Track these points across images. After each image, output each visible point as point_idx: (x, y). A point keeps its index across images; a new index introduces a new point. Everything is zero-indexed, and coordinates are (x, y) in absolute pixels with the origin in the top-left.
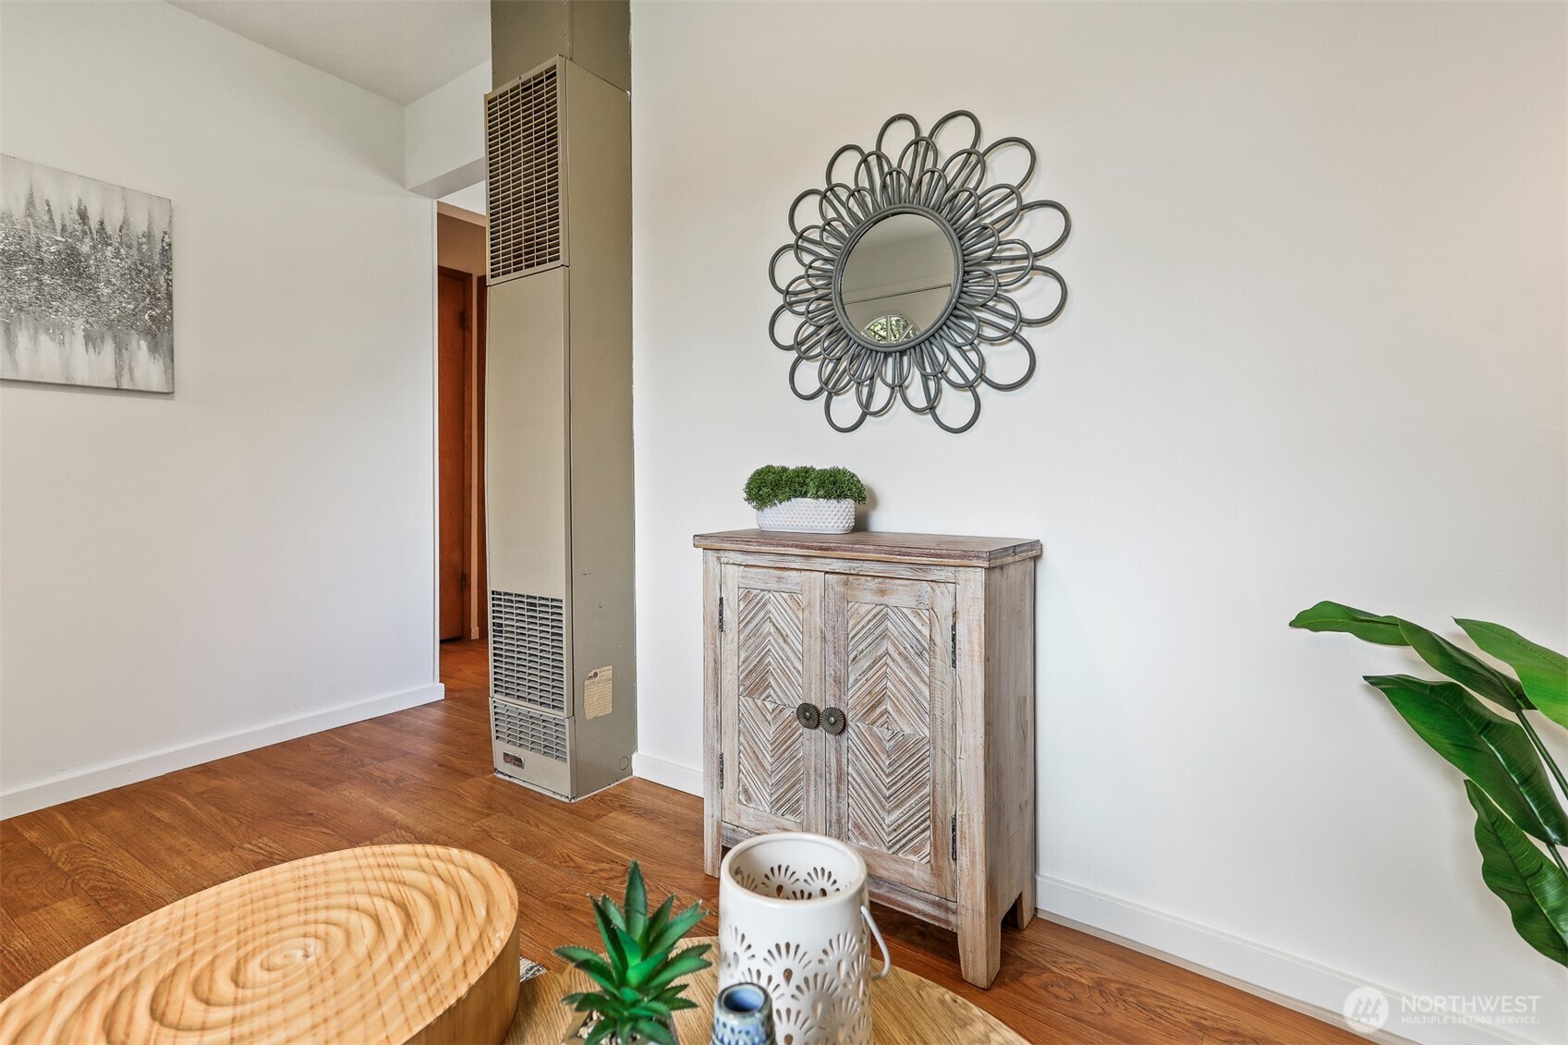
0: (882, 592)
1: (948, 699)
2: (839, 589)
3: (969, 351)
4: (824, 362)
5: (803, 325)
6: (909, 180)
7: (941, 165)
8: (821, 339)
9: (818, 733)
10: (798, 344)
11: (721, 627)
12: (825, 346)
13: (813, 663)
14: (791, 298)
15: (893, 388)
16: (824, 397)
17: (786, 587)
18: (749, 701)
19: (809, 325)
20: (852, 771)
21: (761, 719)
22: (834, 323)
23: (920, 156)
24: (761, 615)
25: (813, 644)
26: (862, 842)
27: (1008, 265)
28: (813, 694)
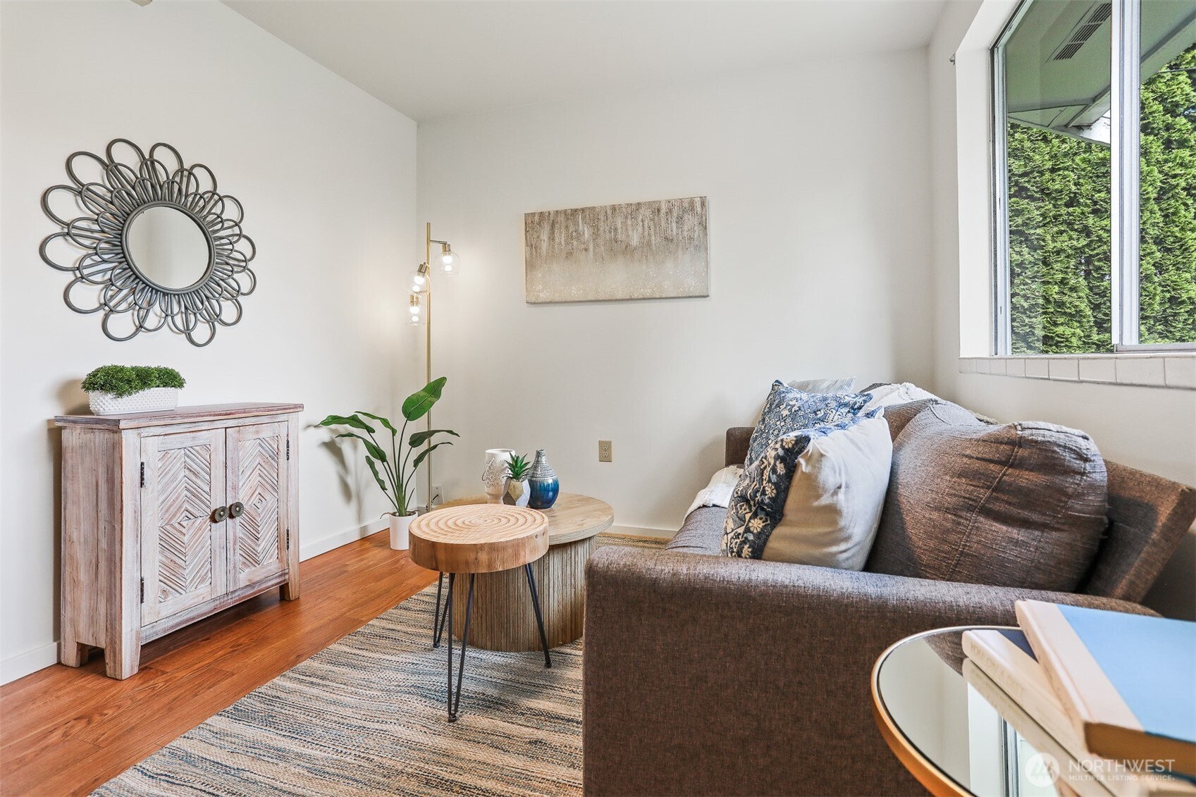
0: (257, 432)
1: (285, 475)
2: (236, 435)
3: (214, 302)
4: (107, 288)
5: (88, 256)
6: (180, 190)
7: (201, 191)
8: (105, 271)
9: (222, 524)
10: (78, 269)
11: (142, 484)
12: (108, 276)
13: (218, 484)
14: (74, 231)
15: (167, 315)
16: (101, 313)
17: (197, 443)
18: (168, 527)
19: (96, 258)
20: (241, 535)
21: (178, 535)
22: (120, 263)
23: (185, 180)
24: (178, 465)
25: (218, 472)
26: (247, 570)
27: (236, 263)
28: (218, 502)
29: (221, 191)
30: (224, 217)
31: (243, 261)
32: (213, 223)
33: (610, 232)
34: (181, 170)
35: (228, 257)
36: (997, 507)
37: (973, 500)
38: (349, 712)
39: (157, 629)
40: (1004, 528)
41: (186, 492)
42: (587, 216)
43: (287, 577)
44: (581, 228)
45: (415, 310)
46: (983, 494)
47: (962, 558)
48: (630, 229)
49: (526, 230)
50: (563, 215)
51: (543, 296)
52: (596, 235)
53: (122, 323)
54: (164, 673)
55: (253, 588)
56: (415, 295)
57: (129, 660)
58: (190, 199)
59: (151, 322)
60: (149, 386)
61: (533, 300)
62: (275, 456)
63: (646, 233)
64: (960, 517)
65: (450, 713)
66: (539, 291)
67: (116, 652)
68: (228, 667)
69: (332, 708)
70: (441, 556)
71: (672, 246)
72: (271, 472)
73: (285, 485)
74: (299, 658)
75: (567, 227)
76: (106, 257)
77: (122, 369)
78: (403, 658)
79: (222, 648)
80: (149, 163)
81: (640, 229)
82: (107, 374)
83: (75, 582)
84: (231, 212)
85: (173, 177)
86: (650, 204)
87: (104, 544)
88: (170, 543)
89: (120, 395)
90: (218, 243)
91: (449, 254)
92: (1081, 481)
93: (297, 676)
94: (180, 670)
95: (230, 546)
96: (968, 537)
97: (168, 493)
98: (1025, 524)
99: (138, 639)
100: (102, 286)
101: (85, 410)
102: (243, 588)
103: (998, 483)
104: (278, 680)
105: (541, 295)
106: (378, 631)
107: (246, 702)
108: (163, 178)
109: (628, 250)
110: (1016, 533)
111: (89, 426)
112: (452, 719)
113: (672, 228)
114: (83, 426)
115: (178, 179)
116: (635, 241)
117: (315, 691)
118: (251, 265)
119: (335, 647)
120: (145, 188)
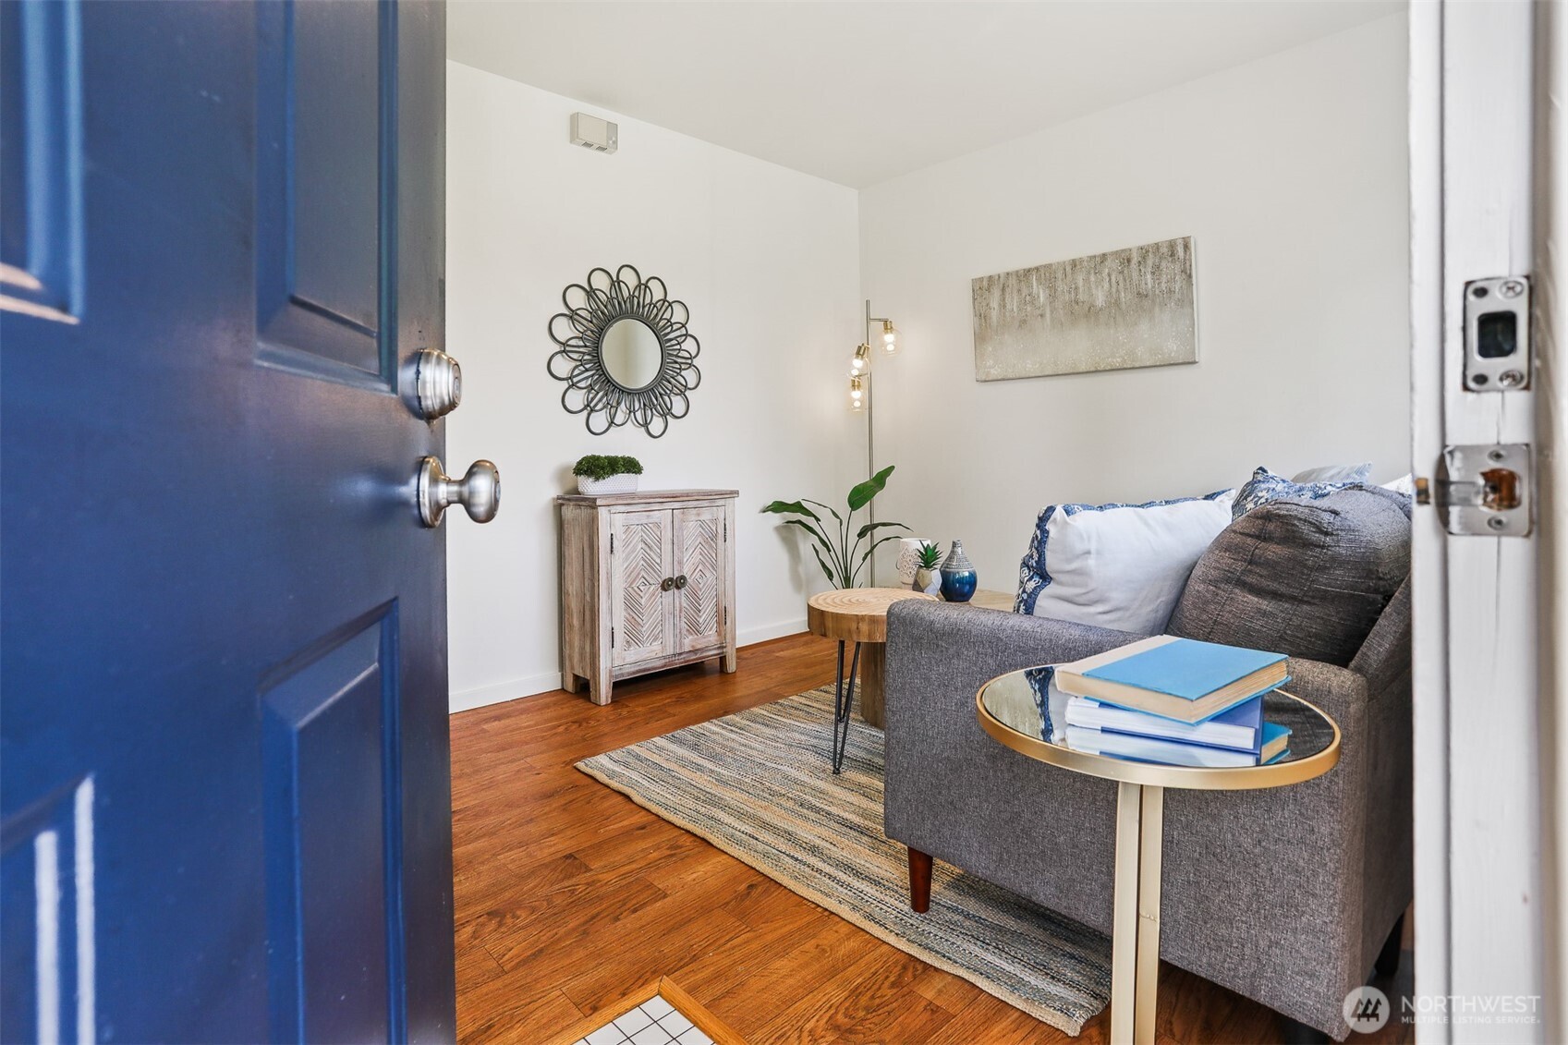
0: (698, 515)
1: (723, 556)
2: (681, 516)
3: (666, 398)
4: (589, 392)
5: (576, 367)
6: (638, 303)
7: (654, 301)
8: (587, 378)
9: (670, 592)
10: (570, 378)
11: (612, 551)
12: (589, 382)
13: (667, 557)
14: (568, 349)
15: (630, 412)
16: (585, 413)
17: (651, 521)
18: (630, 589)
19: (581, 368)
20: (685, 605)
21: (637, 597)
22: (597, 370)
23: (642, 292)
24: (637, 539)
25: (667, 547)
26: (691, 637)
27: (683, 361)
28: (667, 574)
29: (670, 299)
30: (673, 321)
31: (688, 358)
32: (664, 327)
33: (1070, 292)
34: (640, 284)
35: (677, 356)
36: (1250, 579)
37: (1231, 572)
38: (755, 753)
39: (623, 671)
40: (1256, 599)
41: (642, 562)
42: (1043, 275)
43: (724, 650)
44: (1035, 290)
45: (857, 394)
46: (1240, 566)
47: (1215, 627)
48: (1093, 286)
49: (973, 297)
50: (1014, 277)
51: (995, 373)
52: (1053, 296)
53: (599, 420)
54: (627, 706)
55: (696, 654)
56: (857, 379)
57: (604, 692)
58: (646, 309)
59: (619, 418)
60: (617, 472)
61: (984, 378)
62: (714, 537)
63: (1114, 290)
64: (1220, 588)
65: (835, 767)
66: (990, 367)
67: (597, 684)
68: (671, 710)
69: (743, 748)
70: (829, 624)
71: (1146, 303)
72: (710, 551)
73: (723, 565)
74: (726, 713)
75: (1019, 291)
76: (587, 366)
77: (598, 458)
78: (810, 726)
79: (670, 698)
80: (616, 283)
81: (1106, 285)
82: (589, 462)
83: (571, 626)
84: (679, 316)
85: (634, 293)
86: (1117, 254)
87: (588, 598)
88: (631, 603)
89: (597, 479)
90: (669, 344)
91: (891, 332)
92: (1320, 554)
93: (721, 724)
94: (639, 706)
95: (677, 613)
96: (1222, 607)
97: (630, 560)
98: (1275, 596)
99: (611, 676)
100: (585, 390)
101: (576, 491)
102: (687, 652)
103: (1252, 556)
104: (705, 724)
105: (992, 371)
106: (795, 705)
107: (679, 733)
108: (626, 294)
109: (1091, 313)
110: (1265, 604)
111: (578, 503)
112: (837, 772)
113: (1146, 280)
114: (574, 503)
115: (636, 294)
116: (1100, 300)
117: (733, 736)
118: (695, 362)
119: (756, 710)
120: (614, 306)
